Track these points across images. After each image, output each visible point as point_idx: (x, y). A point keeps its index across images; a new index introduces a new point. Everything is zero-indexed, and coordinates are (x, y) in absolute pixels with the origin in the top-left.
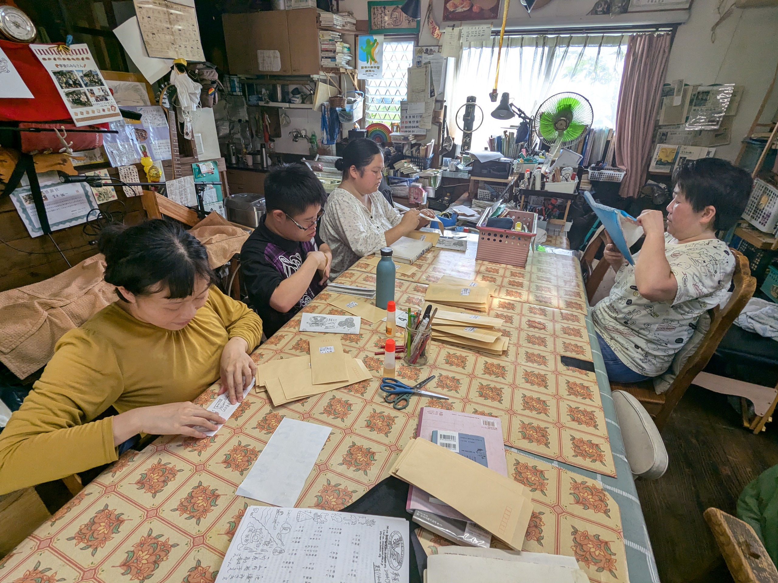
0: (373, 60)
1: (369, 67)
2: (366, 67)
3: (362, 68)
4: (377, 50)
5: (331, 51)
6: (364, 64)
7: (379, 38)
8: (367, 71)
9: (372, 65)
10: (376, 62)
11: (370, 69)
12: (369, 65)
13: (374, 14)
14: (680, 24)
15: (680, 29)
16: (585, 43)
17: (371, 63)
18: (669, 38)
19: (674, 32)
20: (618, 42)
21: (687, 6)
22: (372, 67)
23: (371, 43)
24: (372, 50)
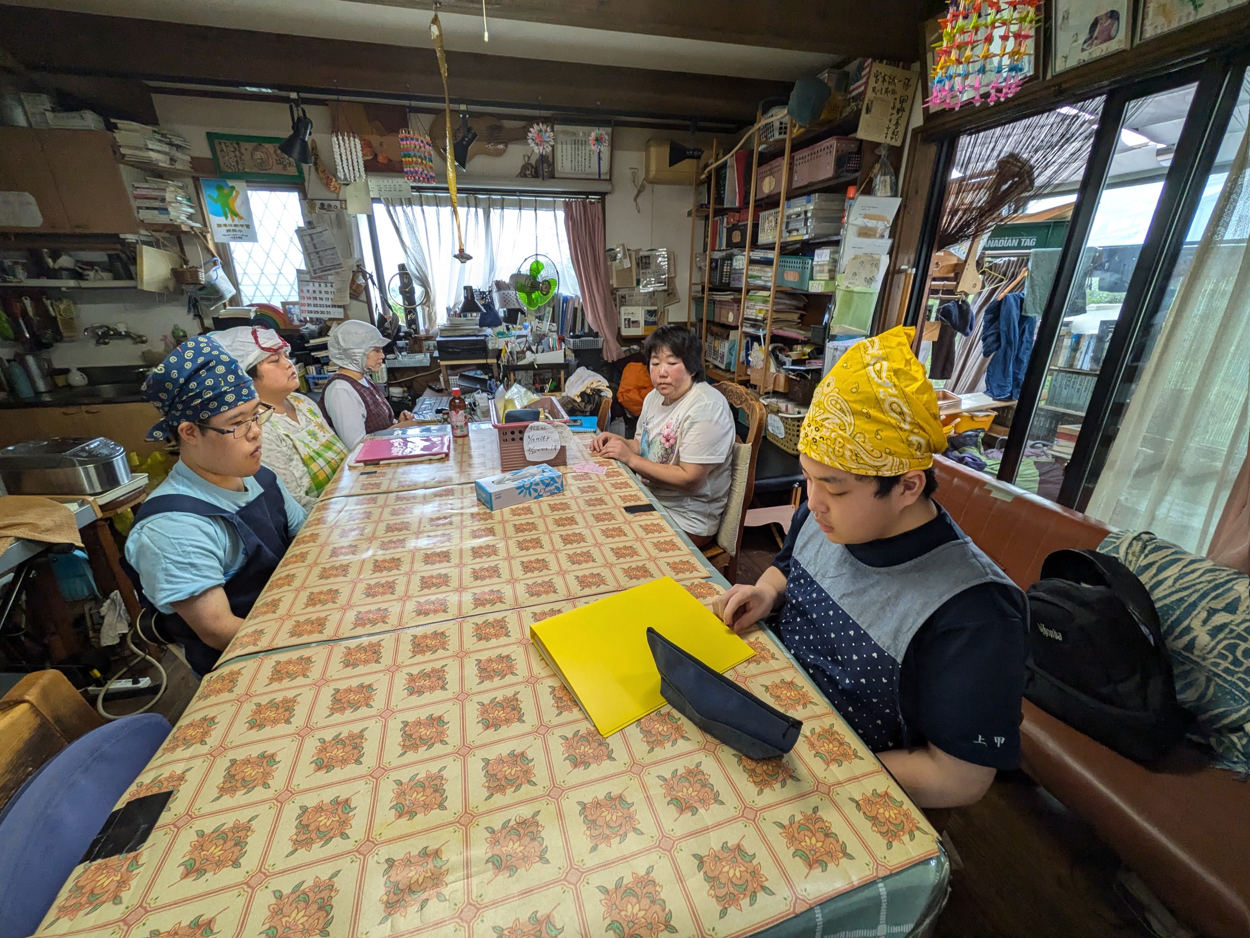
0: (236, 215)
1: (232, 225)
2: (225, 225)
3: (219, 226)
4: (238, 202)
5: (156, 199)
6: (222, 220)
7: (239, 185)
8: (229, 231)
9: (236, 223)
10: (241, 218)
11: (234, 228)
12: (229, 221)
13: (222, 151)
14: (606, 193)
15: (608, 198)
16: (520, 206)
17: (233, 220)
18: (600, 205)
19: (603, 202)
20: (553, 207)
21: (608, 177)
22: (236, 226)
23: (226, 191)
24: (230, 201)
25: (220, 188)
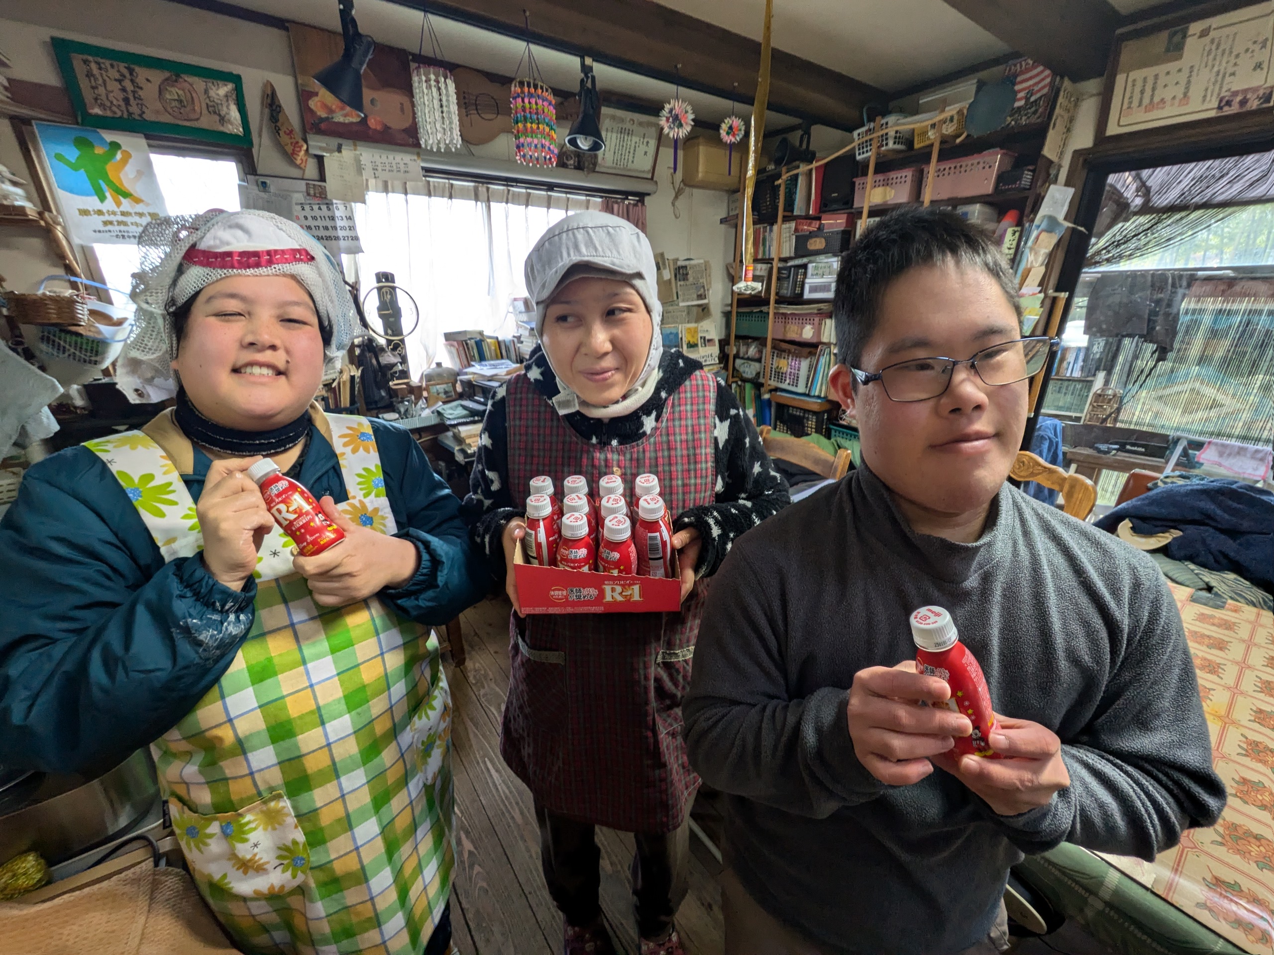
0: (124, 194)
1: (114, 213)
2: (100, 213)
3: (84, 212)
4: (129, 172)
6: (93, 202)
7: (131, 143)
8: (106, 223)
9: (122, 208)
10: (138, 201)
11: (120, 218)
12: (109, 204)
14: (648, 194)
17: (118, 204)
21: (650, 176)
22: (123, 214)
23: (99, 150)
24: (109, 167)
25: (82, 143)
